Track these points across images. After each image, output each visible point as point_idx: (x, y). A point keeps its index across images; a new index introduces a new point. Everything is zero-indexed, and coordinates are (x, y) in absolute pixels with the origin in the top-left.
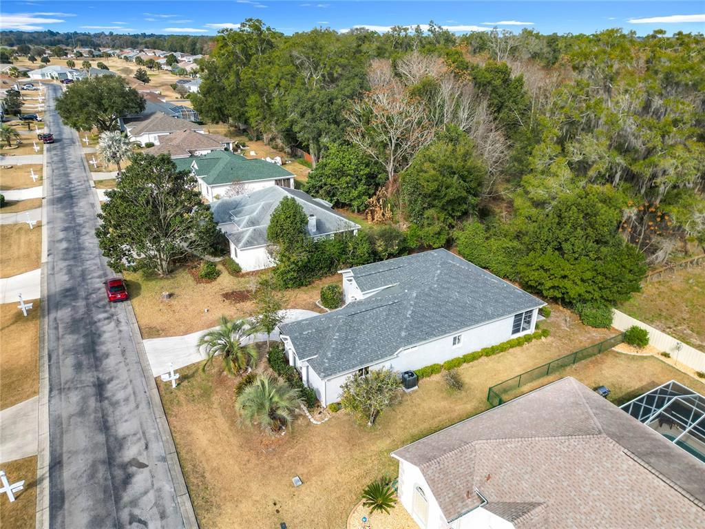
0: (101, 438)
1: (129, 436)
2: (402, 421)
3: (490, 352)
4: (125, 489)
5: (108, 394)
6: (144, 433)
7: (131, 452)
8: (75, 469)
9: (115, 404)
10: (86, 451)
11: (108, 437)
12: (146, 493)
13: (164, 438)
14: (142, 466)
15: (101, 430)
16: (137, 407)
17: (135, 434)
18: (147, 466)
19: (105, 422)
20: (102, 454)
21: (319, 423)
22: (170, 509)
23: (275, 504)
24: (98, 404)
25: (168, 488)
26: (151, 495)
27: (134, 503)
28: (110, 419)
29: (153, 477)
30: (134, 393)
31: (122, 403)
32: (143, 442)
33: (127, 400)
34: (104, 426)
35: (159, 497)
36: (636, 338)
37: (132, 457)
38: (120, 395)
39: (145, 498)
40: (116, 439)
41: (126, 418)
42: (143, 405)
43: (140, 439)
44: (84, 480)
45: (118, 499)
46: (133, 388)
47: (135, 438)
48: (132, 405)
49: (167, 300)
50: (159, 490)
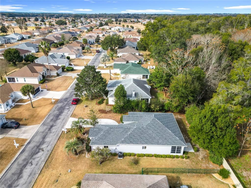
0: (41, 140)
1: (46, 142)
2: (109, 167)
3: (157, 156)
4: (35, 155)
5: (51, 129)
6: (50, 142)
7: (43, 146)
8: (31, 145)
9: (50, 132)
10: (36, 142)
11: (43, 140)
12: (38, 158)
13: (53, 146)
14: (43, 151)
16: (54, 135)
17: (48, 142)
18: (44, 151)
19: (45, 136)
20: (38, 144)
21: (87, 157)
22: (40, 163)
23: (60, 174)
24: (48, 131)
25: (43, 159)
26: (39, 159)
27: (34, 159)
28: (47, 136)
29: (43, 154)
30: (56, 131)
31: (52, 133)
32: (48, 145)
33: (54, 132)
34: (44, 138)
35: (40, 160)
36: (225, 174)
37: (43, 148)
39: (37, 159)
40: (44, 142)
41: (50, 137)
42: (56, 135)
43: (48, 144)
44: (30, 149)
45: (32, 156)
46: (57, 130)
47: (47, 143)
48: (54, 134)
49: (85, 107)
50: (41, 158)
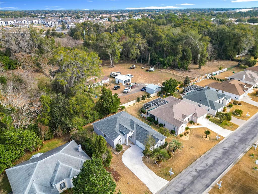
0: (196, 181)
1: (191, 176)
4: (203, 170)
5: (182, 189)
6: (188, 174)
8: (206, 181)
9: (184, 185)
10: (200, 182)
11: (194, 180)
12: (201, 166)
14: (196, 170)
15: (194, 183)
16: (182, 179)
17: (190, 175)
19: (191, 183)
20: (199, 178)
22: (200, 162)
24: (186, 189)
25: (197, 164)
26: (201, 165)
27: (204, 167)
28: (189, 183)
29: (197, 167)
30: (178, 183)
31: (183, 183)
32: (191, 173)
33: (181, 183)
34: (192, 183)
35: (200, 164)
37: (196, 173)
38: (181, 185)
40: (194, 178)
41: (187, 180)
42: (181, 178)
43: (191, 174)
44: (206, 178)
45: (205, 170)
46: (177, 184)
47: (191, 175)
48: (182, 181)
50: (199, 165)
